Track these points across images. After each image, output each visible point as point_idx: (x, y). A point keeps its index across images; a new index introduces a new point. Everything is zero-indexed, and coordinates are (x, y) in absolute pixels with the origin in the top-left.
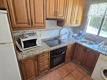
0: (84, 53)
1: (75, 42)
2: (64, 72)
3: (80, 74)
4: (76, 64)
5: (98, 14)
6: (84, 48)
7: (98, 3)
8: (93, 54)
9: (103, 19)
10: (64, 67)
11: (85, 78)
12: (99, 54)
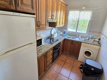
0: (71, 45)
1: (64, 39)
2: (61, 63)
3: (71, 60)
4: (66, 55)
5: (75, 18)
6: (71, 42)
7: (74, 10)
8: (77, 44)
9: (78, 21)
10: (59, 59)
11: (75, 62)
12: (81, 43)
